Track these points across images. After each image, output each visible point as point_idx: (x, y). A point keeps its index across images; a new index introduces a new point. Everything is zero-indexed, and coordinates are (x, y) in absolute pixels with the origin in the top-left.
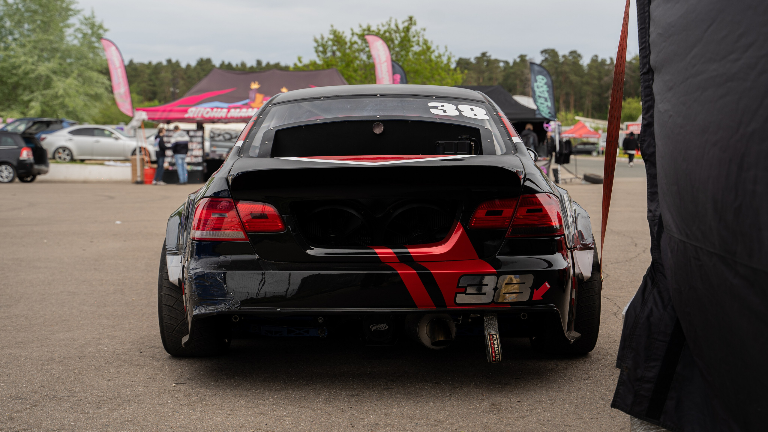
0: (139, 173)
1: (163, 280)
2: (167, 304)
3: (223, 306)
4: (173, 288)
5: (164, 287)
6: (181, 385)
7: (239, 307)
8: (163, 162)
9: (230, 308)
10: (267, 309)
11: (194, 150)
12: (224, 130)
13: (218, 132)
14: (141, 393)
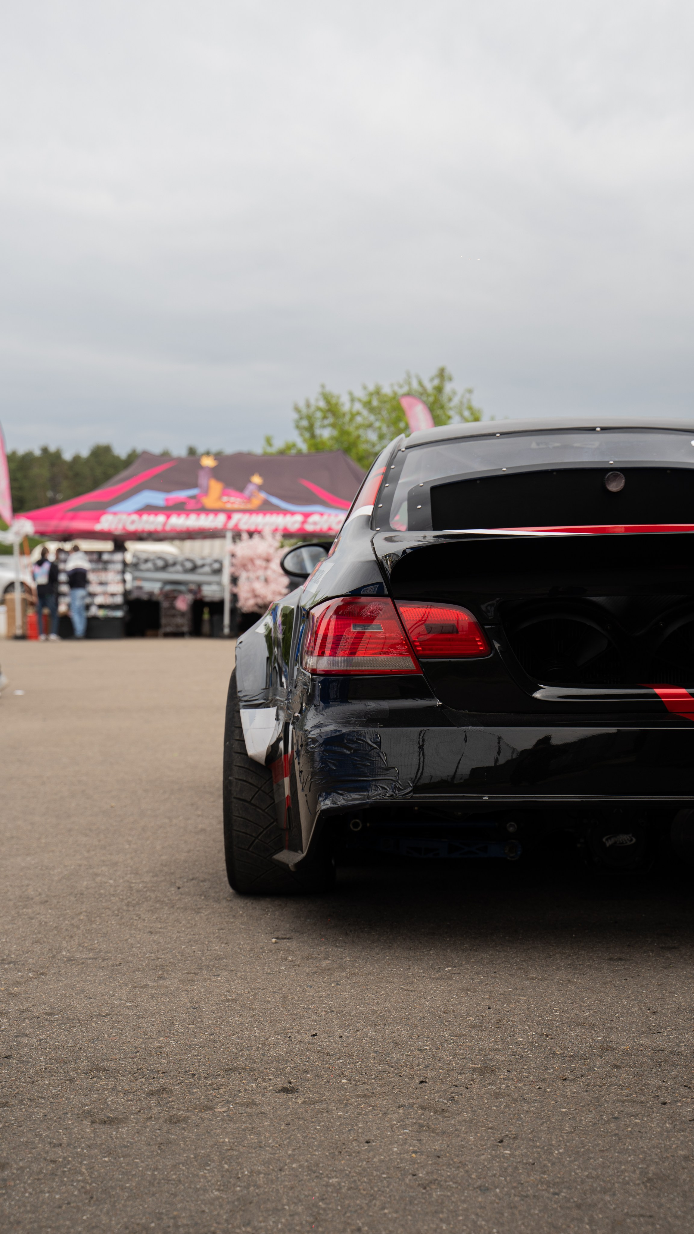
0: (19, 621)
1: (234, 754)
2: (241, 798)
3: (379, 792)
4: (251, 768)
5: (236, 766)
6: (285, 940)
7: (411, 794)
8: (57, 604)
9: (394, 795)
10: (463, 796)
11: (110, 583)
12: (154, 553)
13: (144, 556)
14: (222, 953)
